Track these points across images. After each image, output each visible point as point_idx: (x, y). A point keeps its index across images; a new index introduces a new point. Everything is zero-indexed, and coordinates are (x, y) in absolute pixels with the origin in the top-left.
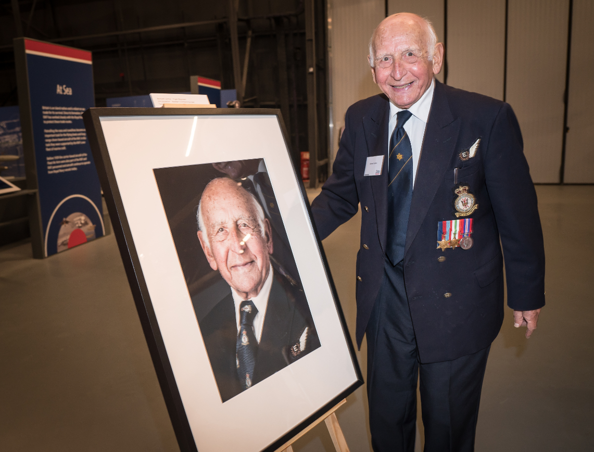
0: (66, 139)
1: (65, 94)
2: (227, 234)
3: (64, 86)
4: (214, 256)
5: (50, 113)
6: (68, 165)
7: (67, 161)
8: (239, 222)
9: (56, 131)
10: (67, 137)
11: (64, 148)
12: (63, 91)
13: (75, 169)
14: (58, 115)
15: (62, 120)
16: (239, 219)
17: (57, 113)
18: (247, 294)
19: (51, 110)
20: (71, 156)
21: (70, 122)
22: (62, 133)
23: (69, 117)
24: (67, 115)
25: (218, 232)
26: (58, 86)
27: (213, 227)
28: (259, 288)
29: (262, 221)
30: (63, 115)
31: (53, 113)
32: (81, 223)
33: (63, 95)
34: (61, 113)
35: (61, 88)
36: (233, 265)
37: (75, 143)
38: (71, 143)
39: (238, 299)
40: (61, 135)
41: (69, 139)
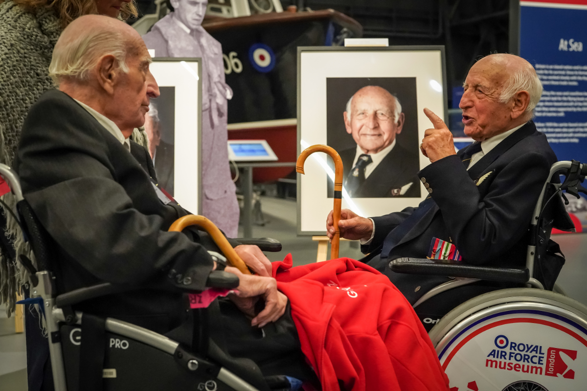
0: (565, 104)
1: (571, 49)
2: (366, 116)
3: (571, 41)
4: (351, 125)
5: (546, 72)
6: (565, 135)
7: (565, 130)
8: (378, 112)
9: (553, 93)
10: (568, 101)
11: (562, 114)
12: (569, 46)
13: (576, 141)
14: (557, 75)
15: (563, 80)
16: (379, 110)
17: (556, 72)
18: (368, 151)
19: (548, 70)
20: (571, 125)
21: (575, 84)
22: (562, 96)
23: (574, 78)
24: (570, 75)
25: (359, 114)
26: (562, 41)
27: (357, 111)
28: (380, 150)
29: (398, 114)
30: (565, 75)
31: (551, 72)
32: (576, 207)
33: (568, 51)
34: (563, 73)
35: (566, 43)
36: (364, 133)
37: (579, 109)
38: (574, 109)
39: (359, 152)
40: (560, 99)
41: (571, 104)
